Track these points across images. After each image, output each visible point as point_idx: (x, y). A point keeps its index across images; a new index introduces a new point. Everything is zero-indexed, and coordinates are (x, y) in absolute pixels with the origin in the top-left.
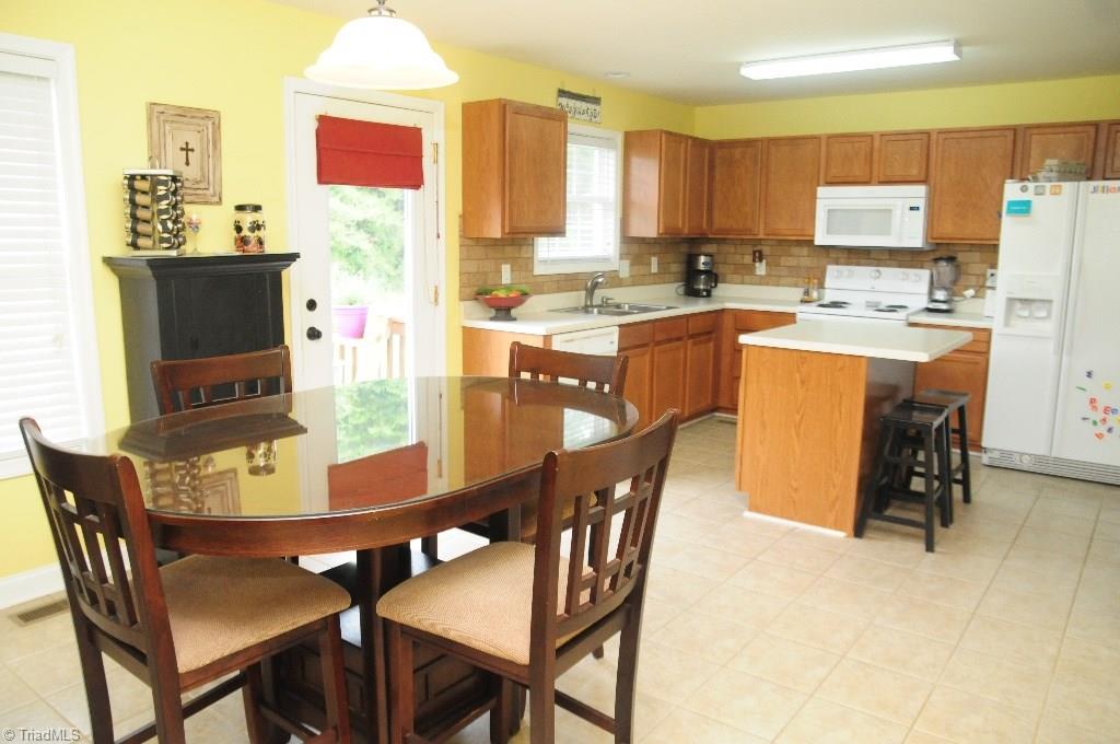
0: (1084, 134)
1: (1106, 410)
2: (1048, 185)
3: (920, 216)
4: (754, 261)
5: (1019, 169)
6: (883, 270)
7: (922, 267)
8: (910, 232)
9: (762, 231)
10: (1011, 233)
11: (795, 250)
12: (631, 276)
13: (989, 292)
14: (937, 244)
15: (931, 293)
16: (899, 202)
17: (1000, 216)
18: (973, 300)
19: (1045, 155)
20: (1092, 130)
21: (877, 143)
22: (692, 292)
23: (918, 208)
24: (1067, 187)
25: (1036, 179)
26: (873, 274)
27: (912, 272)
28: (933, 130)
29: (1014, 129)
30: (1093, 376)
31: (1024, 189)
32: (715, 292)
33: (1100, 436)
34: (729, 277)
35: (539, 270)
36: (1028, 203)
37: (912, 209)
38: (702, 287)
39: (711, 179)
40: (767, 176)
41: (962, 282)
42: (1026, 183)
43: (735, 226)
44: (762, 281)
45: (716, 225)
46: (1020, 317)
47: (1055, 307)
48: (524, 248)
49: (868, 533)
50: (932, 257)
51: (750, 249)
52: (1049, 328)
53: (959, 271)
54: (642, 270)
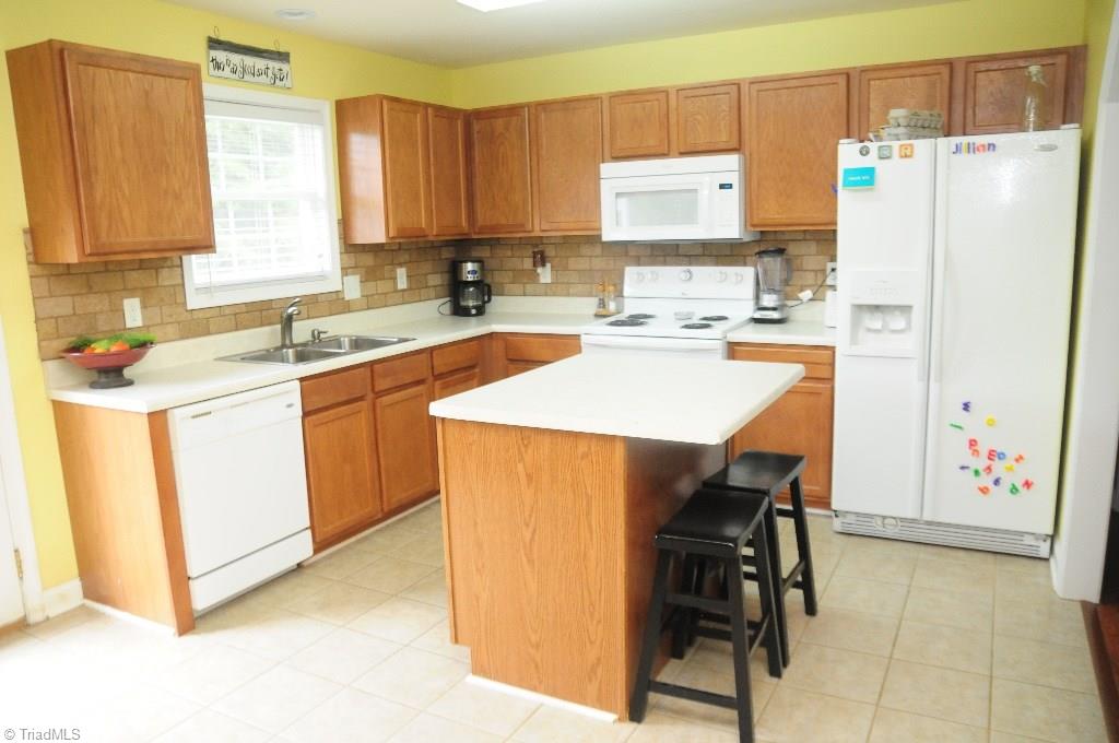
0: (937, 77)
1: (991, 455)
2: (896, 145)
3: (734, 195)
4: (535, 265)
5: (855, 124)
6: (695, 269)
7: (745, 264)
8: (724, 220)
9: (537, 228)
10: (852, 214)
11: (585, 250)
12: (363, 296)
13: (829, 294)
14: (762, 232)
15: (757, 298)
16: (707, 178)
17: (836, 191)
18: (811, 303)
19: (888, 106)
20: (945, 71)
21: (673, 103)
22: (460, 311)
23: (730, 186)
24: (922, 146)
25: (878, 138)
26: (683, 276)
27: (731, 271)
28: (744, 79)
29: (847, 75)
30: (972, 407)
31: (864, 152)
32: (489, 308)
33: (984, 490)
34: (508, 287)
35: (194, 301)
36: (870, 171)
37: (722, 186)
38: (471, 303)
39: (469, 160)
40: (538, 155)
41: (797, 279)
42: (866, 143)
43: (503, 221)
44: (549, 291)
45: (480, 221)
46: (869, 330)
47: (917, 316)
48: (165, 273)
49: (648, 718)
50: (757, 250)
51: (529, 252)
52: (910, 344)
53: (790, 267)
54: (383, 286)
